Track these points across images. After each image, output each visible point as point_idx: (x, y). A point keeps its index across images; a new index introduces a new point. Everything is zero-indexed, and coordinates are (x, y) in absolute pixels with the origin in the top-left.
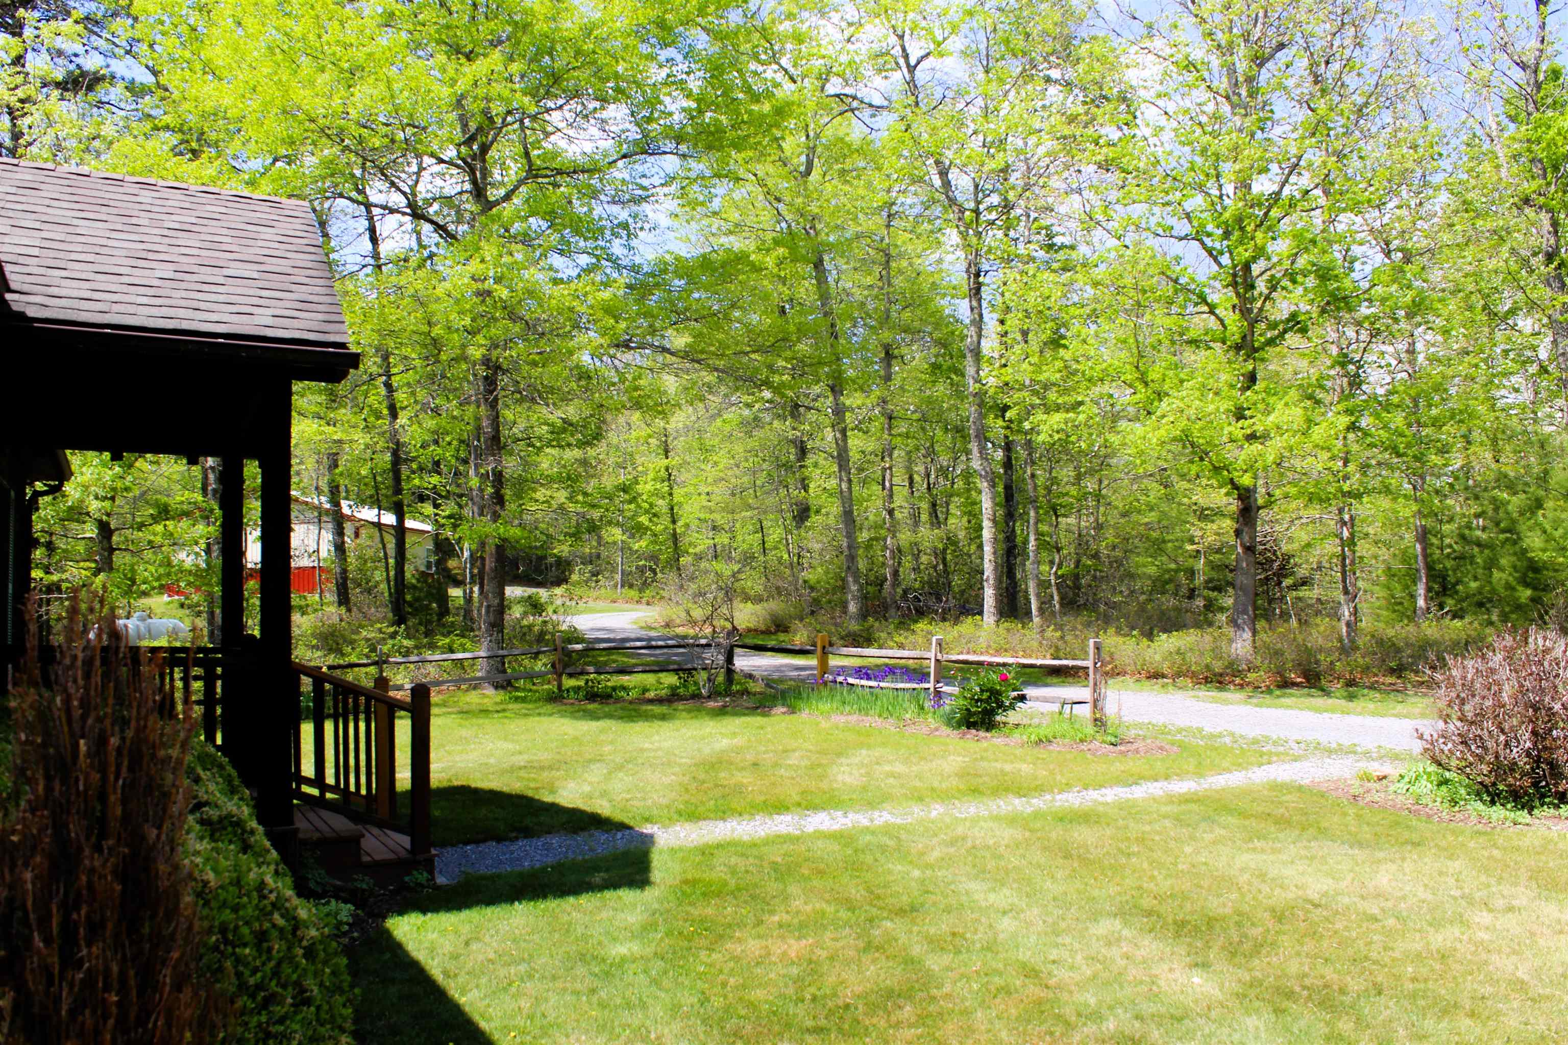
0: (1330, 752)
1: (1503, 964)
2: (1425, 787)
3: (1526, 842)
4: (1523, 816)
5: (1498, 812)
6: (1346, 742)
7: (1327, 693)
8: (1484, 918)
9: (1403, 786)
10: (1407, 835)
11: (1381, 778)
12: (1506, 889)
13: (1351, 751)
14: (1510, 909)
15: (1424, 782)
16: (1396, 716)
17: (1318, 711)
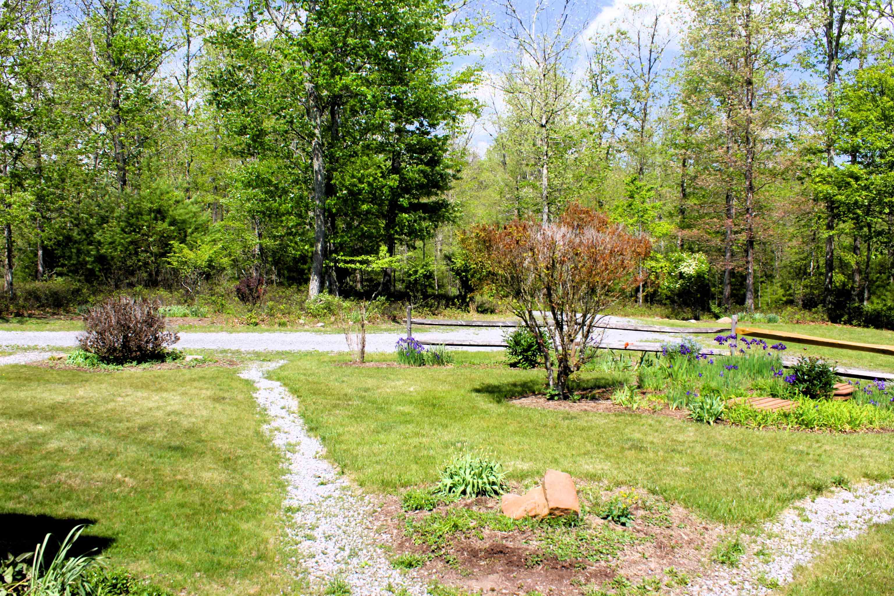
0: (25, 350)
1: (132, 409)
2: (80, 360)
3: (124, 375)
4: (120, 367)
5: (111, 367)
6: (31, 344)
7: (7, 321)
8: (120, 399)
9: (71, 361)
10: (81, 379)
11: (60, 359)
12: (124, 390)
13: (35, 348)
14: (127, 395)
15: (79, 358)
16: (48, 330)
17: (8, 330)
